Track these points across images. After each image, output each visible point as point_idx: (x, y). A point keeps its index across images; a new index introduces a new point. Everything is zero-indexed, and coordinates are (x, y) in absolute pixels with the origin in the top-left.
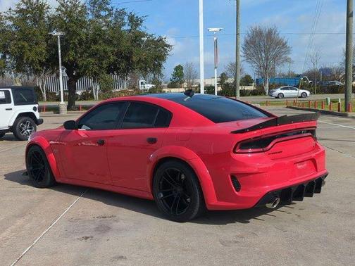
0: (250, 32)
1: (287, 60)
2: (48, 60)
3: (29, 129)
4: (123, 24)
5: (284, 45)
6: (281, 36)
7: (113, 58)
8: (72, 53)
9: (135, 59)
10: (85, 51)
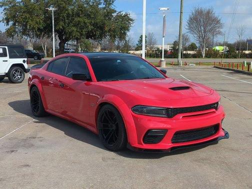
0: (194, 12)
1: (220, 33)
2: (45, 28)
3: (20, 75)
4: (100, 4)
5: (218, 22)
6: (216, 15)
7: (90, 28)
8: (62, 23)
9: (107, 29)
10: (71, 22)
